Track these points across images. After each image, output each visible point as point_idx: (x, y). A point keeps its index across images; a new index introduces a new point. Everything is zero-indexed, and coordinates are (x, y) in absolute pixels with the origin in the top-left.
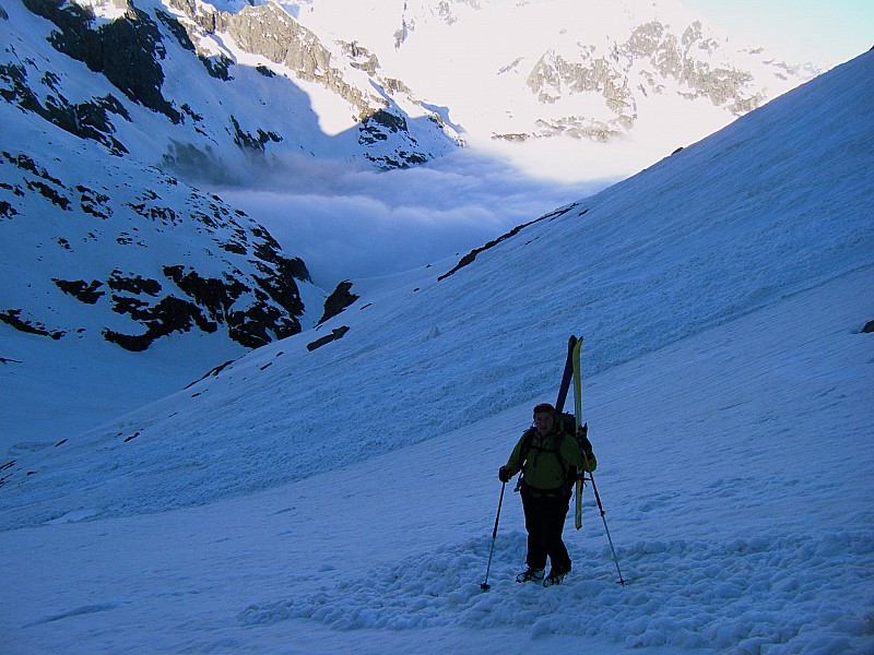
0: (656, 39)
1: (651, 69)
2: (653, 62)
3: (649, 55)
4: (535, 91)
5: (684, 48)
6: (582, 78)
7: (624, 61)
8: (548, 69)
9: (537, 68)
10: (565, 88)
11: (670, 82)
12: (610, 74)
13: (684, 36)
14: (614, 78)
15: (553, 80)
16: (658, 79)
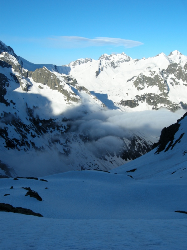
0: (175, 68)
1: (174, 77)
2: (175, 75)
3: (174, 73)
4: (136, 87)
5: (184, 70)
6: (152, 82)
7: (165, 75)
8: (140, 79)
9: (137, 79)
10: (146, 85)
11: (181, 81)
12: (160, 80)
13: (185, 66)
14: (161, 81)
15: (142, 83)
16: (177, 80)
